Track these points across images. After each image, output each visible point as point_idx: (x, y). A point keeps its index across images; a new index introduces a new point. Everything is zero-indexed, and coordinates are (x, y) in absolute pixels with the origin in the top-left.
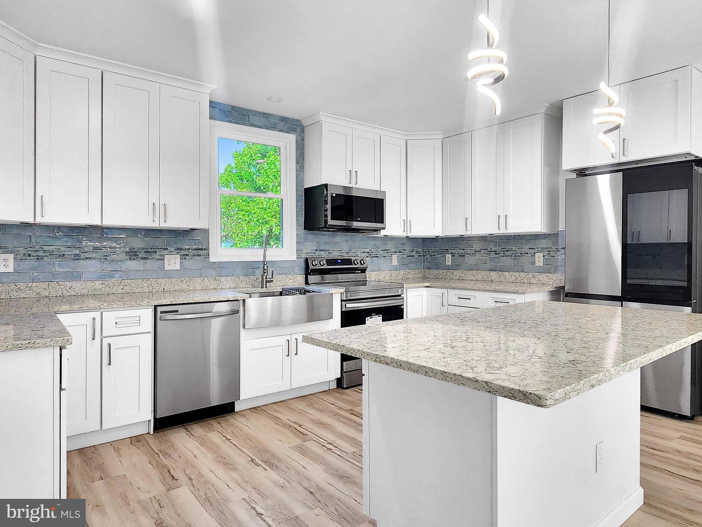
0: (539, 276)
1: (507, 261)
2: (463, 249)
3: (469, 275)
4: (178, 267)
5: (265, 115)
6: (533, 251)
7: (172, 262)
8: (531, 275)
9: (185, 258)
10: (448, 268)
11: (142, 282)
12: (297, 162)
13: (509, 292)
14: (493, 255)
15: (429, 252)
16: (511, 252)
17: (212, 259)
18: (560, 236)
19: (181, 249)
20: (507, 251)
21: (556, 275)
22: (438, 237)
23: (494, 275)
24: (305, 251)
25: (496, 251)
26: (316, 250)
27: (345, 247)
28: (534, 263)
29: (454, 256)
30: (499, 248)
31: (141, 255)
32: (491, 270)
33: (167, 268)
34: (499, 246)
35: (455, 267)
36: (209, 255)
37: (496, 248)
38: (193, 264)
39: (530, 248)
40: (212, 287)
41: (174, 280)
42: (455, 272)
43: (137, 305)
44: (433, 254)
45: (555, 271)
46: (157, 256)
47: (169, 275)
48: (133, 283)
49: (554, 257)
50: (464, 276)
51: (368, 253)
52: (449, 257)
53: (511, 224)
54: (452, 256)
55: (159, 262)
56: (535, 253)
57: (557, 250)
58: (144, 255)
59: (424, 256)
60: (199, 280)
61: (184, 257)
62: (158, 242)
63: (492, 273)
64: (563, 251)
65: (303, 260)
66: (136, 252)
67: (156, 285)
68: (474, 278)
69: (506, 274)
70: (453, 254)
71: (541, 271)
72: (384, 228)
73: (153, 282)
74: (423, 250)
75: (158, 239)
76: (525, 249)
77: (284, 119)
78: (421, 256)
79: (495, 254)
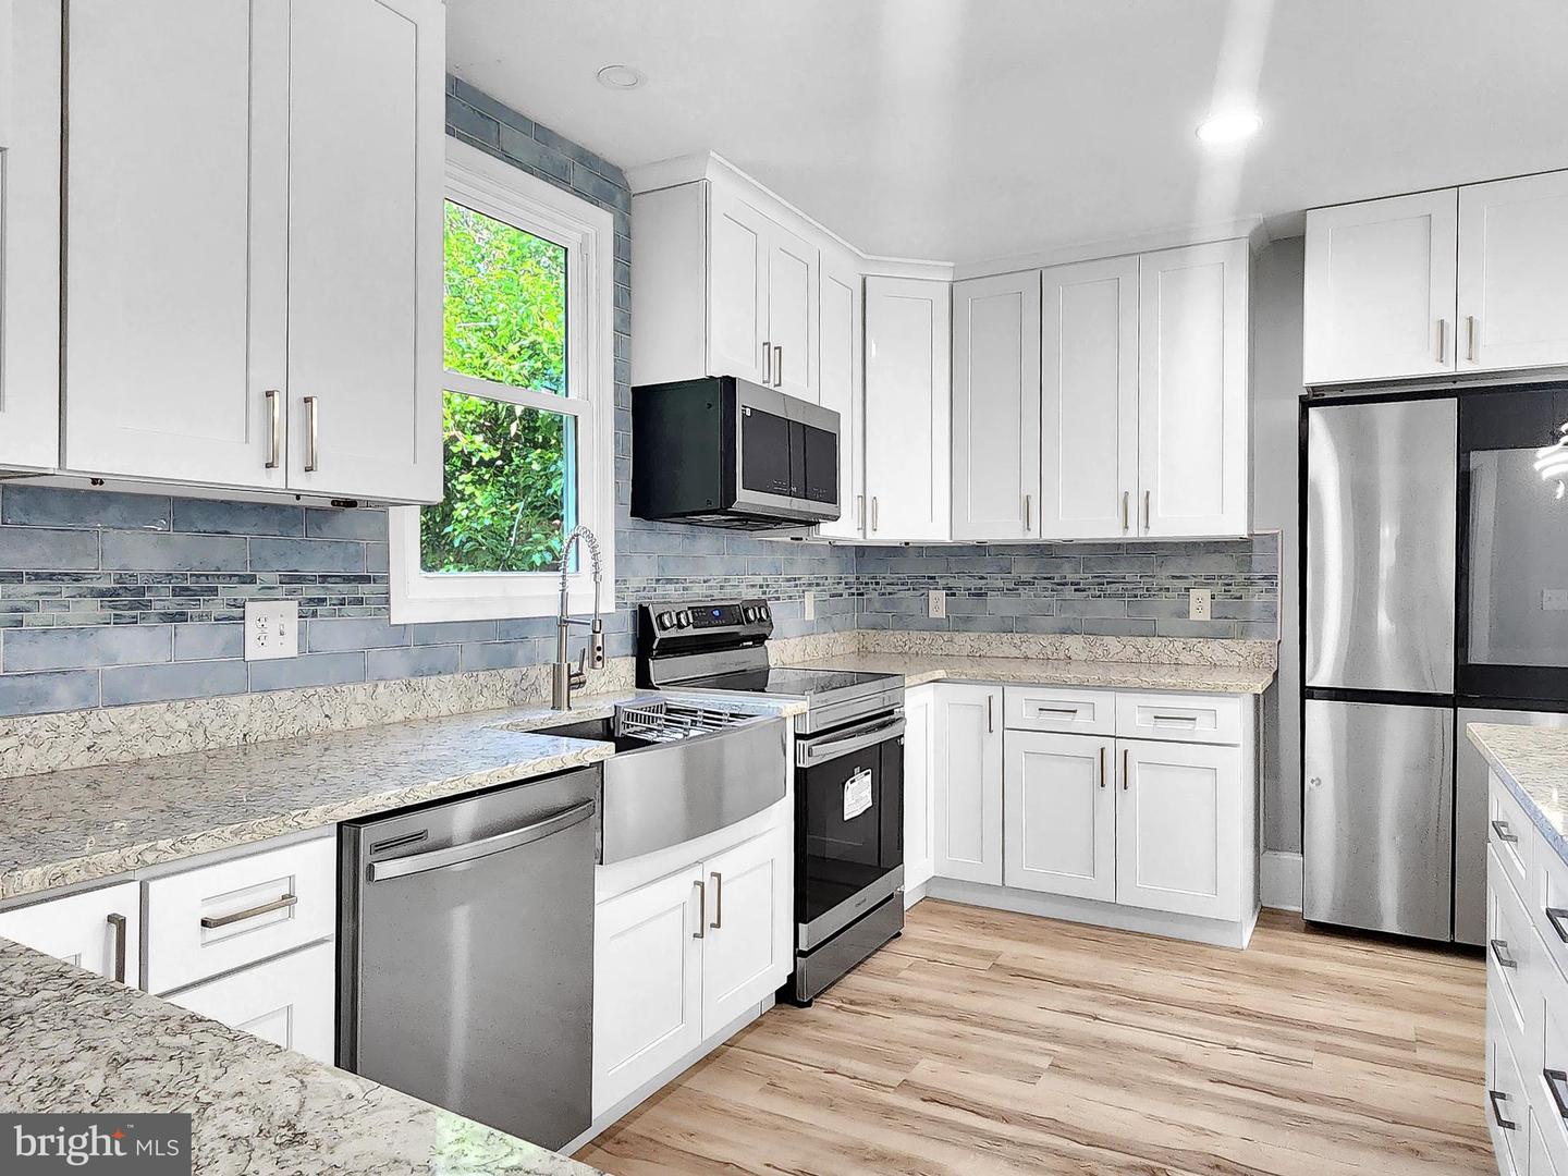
0: (1200, 645)
1: (1110, 609)
2: (982, 578)
3: (1005, 645)
4: (289, 648)
5: (543, 135)
6: (1181, 584)
7: (272, 628)
8: (1179, 644)
9: (314, 614)
10: (937, 626)
11: (169, 717)
12: (616, 304)
13: (1195, 692)
14: (1069, 592)
15: (877, 583)
16: (1121, 586)
17: (400, 614)
18: (1256, 549)
19: (300, 579)
20: (1108, 583)
21: (1250, 642)
22: (907, 544)
23: (1074, 644)
24: (634, 583)
25: (1078, 584)
26: (658, 580)
27: (715, 569)
28: (1185, 614)
29: (954, 595)
30: (1086, 575)
31: (158, 607)
32: (1064, 632)
33: (253, 652)
34: (1087, 568)
35: (959, 623)
36: (387, 601)
37: (1078, 576)
38: (340, 632)
39: (1174, 577)
40: (399, 716)
41: (281, 697)
42: (959, 638)
43: (286, 829)
44: (890, 589)
45: (1244, 634)
46: (218, 608)
47: (262, 680)
48: (132, 720)
49: (1241, 598)
50: (984, 645)
51: (761, 586)
52: (938, 598)
53: (1160, 515)
54: (947, 595)
55: (227, 632)
56: (1187, 589)
57: (1250, 582)
58: (172, 604)
59: (862, 594)
60: (360, 693)
61: (310, 609)
62: (224, 552)
63: (1069, 640)
64: (1264, 585)
65: (627, 613)
66: (141, 592)
67: (219, 722)
68: (1015, 653)
69: (1110, 641)
70: (950, 589)
71: (1207, 633)
72: (836, 518)
73: (205, 709)
74: (858, 578)
75: (222, 539)
76: (1162, 576)
77: (585, 158)
78: (853, 594)
79: (1075, 590)
